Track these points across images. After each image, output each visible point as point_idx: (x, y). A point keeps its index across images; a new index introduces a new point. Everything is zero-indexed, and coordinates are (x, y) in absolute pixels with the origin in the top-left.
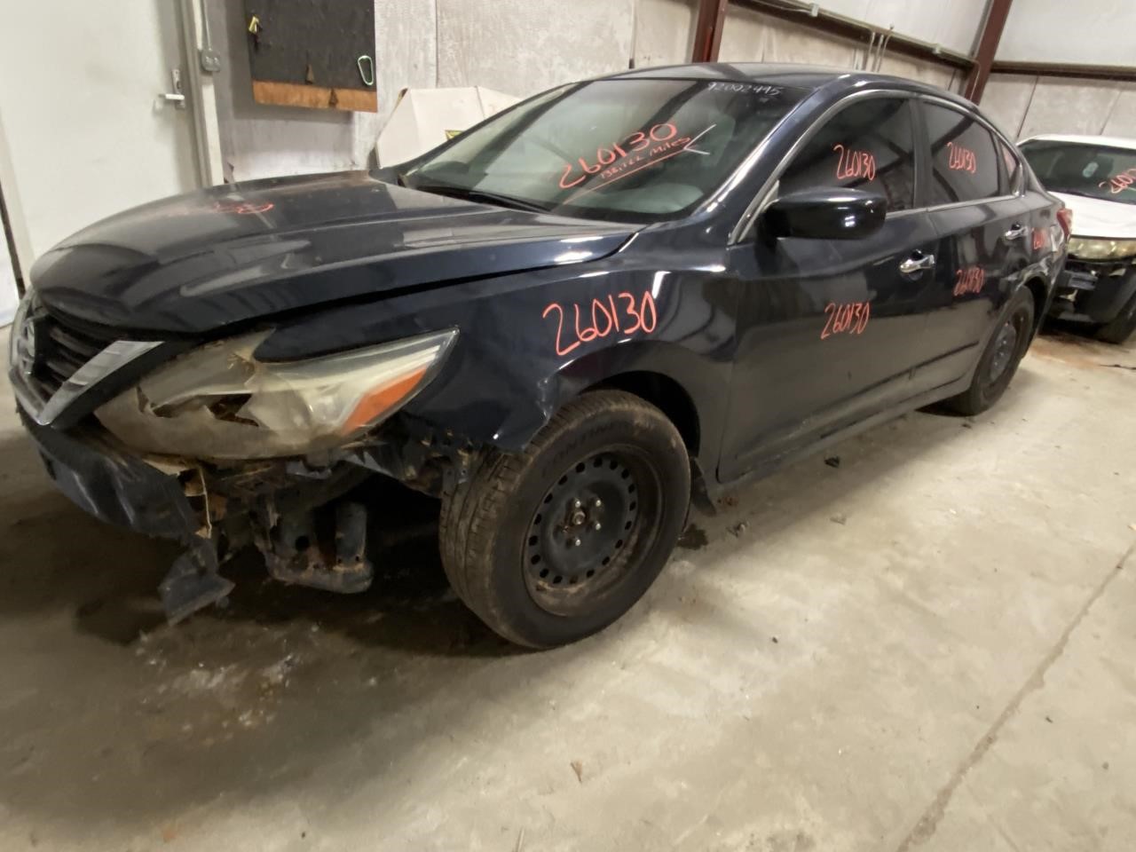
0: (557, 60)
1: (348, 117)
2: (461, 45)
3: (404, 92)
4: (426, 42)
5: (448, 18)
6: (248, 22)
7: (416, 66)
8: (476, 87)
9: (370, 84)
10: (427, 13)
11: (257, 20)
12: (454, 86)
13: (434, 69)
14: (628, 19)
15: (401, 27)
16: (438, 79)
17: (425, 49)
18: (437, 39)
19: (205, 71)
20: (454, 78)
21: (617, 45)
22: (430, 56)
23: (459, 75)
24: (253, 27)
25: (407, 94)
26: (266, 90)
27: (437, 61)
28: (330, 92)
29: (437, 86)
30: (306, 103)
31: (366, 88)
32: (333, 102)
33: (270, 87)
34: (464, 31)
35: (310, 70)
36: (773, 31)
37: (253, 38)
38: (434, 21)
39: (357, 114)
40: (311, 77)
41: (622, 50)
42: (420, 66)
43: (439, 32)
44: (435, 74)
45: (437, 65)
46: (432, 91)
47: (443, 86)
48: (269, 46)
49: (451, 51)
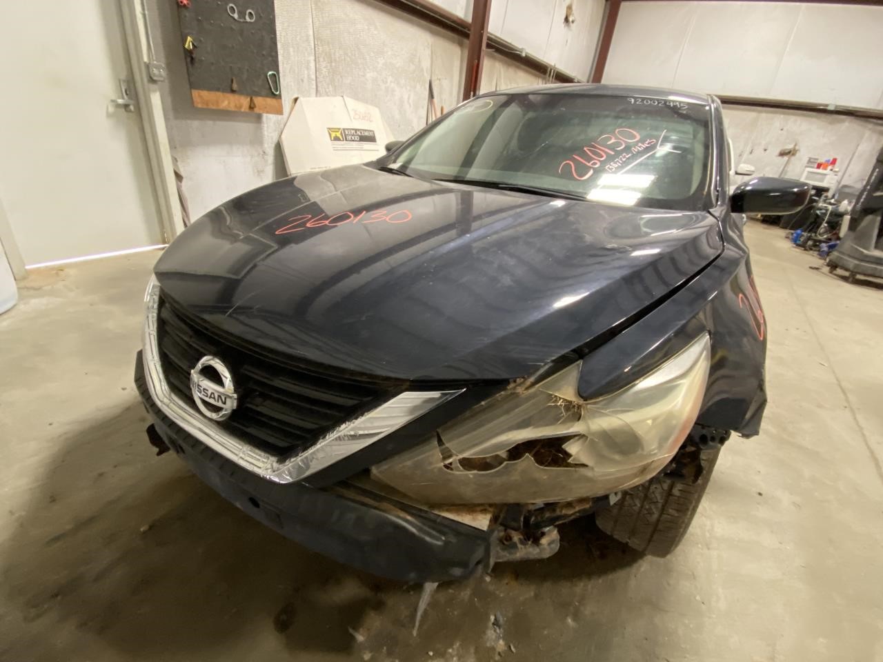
0: (390, 79)
1: (259, 118)
2: (331, 66)
3: (296, 100)
4: (308, 62)
5: (322, 46)
6: (184, 41)
7: (302, 81)
8: (342, 97)
9: (278, 93)
10: (308, 40)
11: (191, 40)
12: (328, 96)
13: (314, 82)
14: (428, 52)
15: (291, 50)
16: (317, 90)
17: (308, 68)
18: (315, 60)
19: (152, 80)
20: (327, 90)
21: (422, 70)
22: (311, 73)
23: (331, 88)
24: (189, 44)
25: (298, 101)
26: (202, 97)
27: (316, 77)
28: (249, 99)
29: (316, 96)
30: (232, 108)
31: (274, 95)
32: (252, 107)
33: (205, 94)
34: (333, 56)
35: (234, 81)
36: (500, 64)
37: (189, 55)
38: (313, 47)
39: (265, 116)
40: (235, 86)
41: (425, 74)
42: (305, 80)
43: (317, 55)
44: (314, 87)
45: (316, 80)
46: (313, 99)
47: (321, 96)
48: (202, 61)
49: (325, 70)
